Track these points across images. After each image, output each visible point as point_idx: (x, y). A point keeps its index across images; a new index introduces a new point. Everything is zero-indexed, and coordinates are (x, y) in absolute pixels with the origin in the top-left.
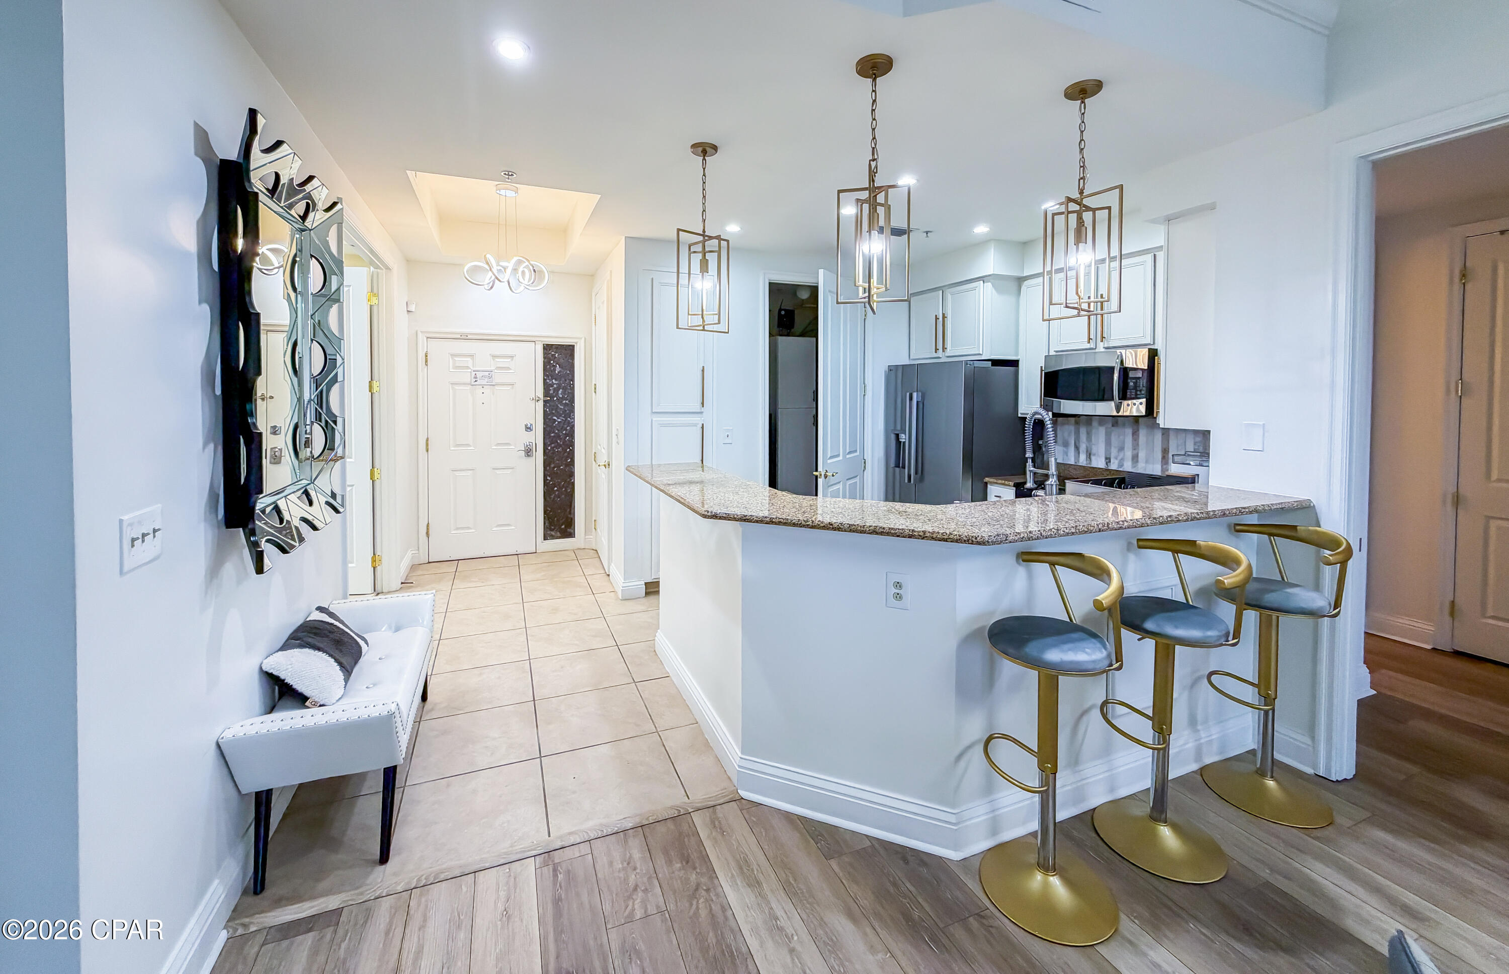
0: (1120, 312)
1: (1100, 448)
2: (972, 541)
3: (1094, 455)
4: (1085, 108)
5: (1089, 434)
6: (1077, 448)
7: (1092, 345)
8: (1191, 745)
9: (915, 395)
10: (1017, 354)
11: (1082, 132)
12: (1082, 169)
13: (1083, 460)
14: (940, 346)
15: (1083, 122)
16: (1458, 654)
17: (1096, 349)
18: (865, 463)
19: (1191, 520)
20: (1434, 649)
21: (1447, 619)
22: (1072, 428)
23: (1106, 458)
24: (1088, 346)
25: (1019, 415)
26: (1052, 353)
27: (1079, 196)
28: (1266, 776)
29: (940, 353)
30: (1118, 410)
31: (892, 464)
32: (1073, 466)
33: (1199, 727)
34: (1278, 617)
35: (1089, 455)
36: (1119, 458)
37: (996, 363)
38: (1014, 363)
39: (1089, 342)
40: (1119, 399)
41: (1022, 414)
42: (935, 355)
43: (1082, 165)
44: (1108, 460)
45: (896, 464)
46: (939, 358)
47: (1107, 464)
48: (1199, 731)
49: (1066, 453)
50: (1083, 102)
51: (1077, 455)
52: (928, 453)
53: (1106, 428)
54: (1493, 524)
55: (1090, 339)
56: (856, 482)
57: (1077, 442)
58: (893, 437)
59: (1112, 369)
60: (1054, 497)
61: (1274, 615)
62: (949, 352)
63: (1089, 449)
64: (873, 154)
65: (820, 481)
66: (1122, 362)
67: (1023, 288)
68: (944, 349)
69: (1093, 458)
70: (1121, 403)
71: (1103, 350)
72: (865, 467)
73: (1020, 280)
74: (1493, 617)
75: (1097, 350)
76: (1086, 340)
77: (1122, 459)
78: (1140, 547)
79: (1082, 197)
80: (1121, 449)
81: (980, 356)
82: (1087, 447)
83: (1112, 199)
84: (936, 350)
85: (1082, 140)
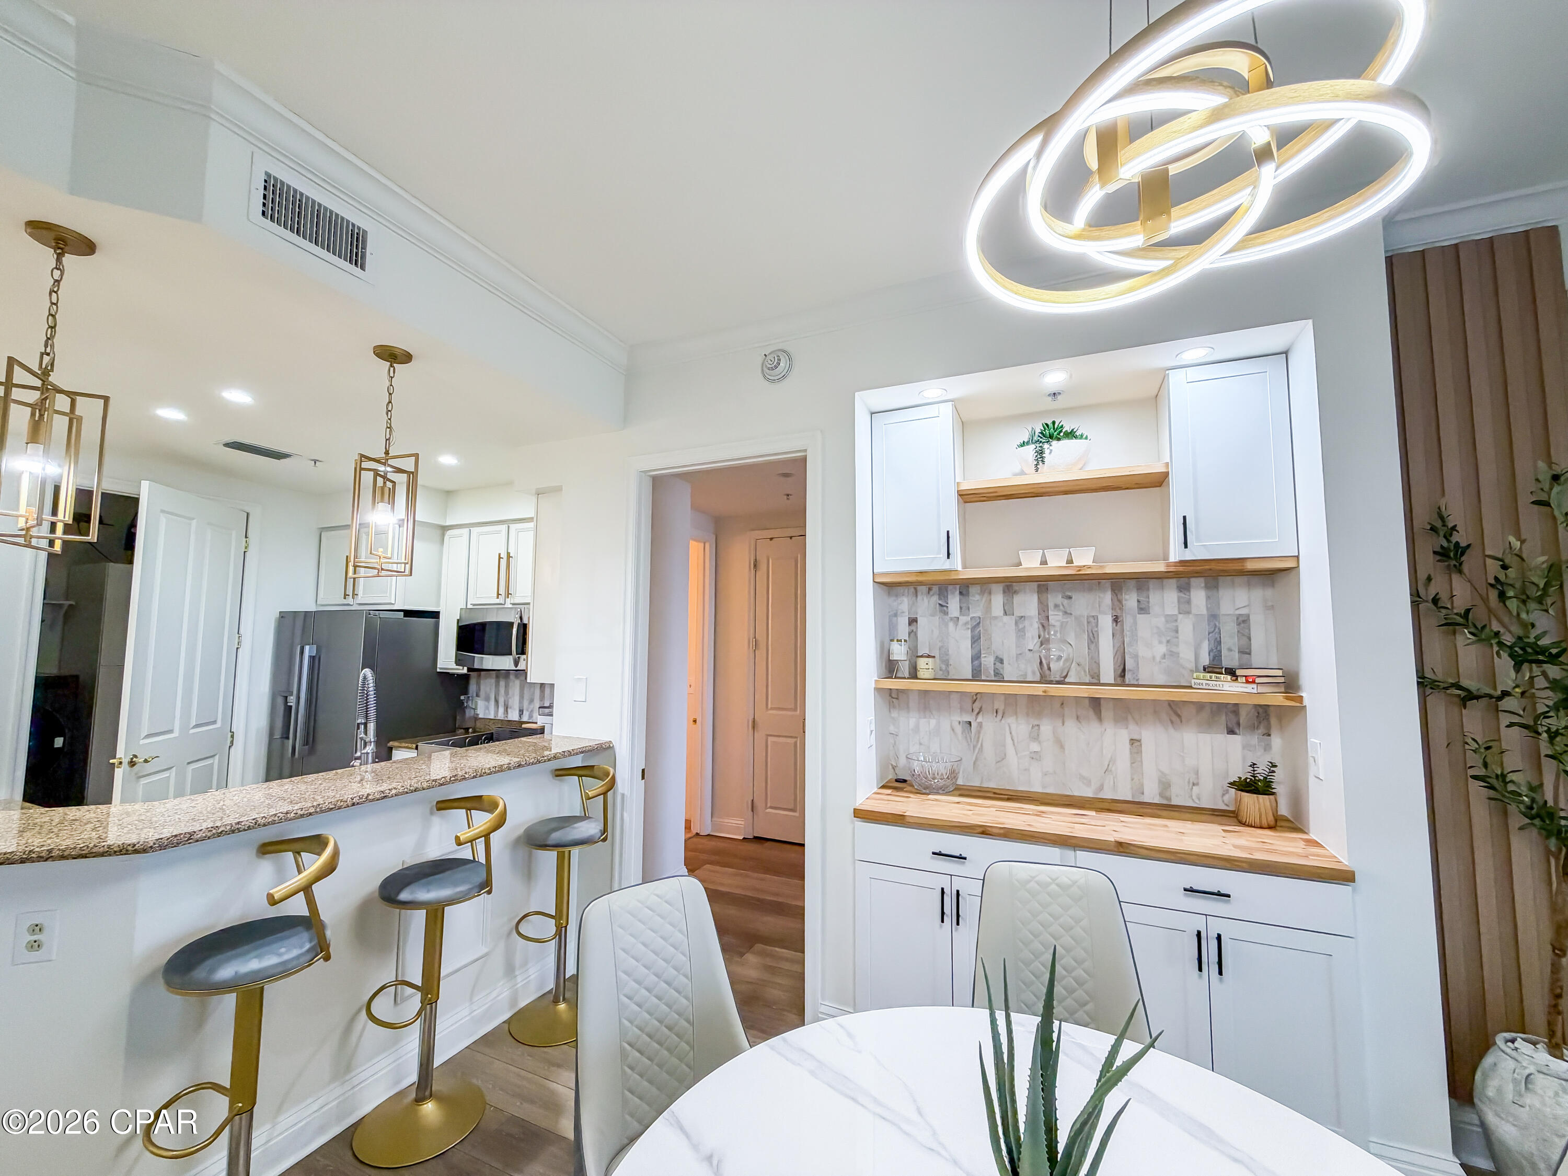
0: (411, 575)
1: (515, 702)
2: (127, 850)
3: (511, 708)
4: (394, 372)
5: (507, 687)
6: (497, 701)
7: (501, 600)
8: (506, 994)
9: (307, 648)
10: (438, 605)
11: (390, 394)
12: (388, 430)
13: (501, 716)
14: (350, 592)
15: (391, 385)
16: (758, 839)
17: (505, 604)
18: (232, 736)
19: (480, 776)
20: (744, 838)
21: (750, 813)
22: (493, 681)
23: (520, 711)
24: (498, 601)
25: (438, 670)
26: (469, 606)
27: (384, 456)
28: (559, 1002)
29: (350, 600)
30: (516, 664)
31: (278, 735)
32: (492, 721)
33: (517, 973)
34: (570, 851)
35: (506, 708)
36: (530, 710)
37: (408, 613)
38: (435, 615)
39: (498, 598)
40: (517, 654)
41: (440, 668)
42: (345, 602)
43: (389, 426)
44: (521, 712)
45: (282, 734)
46: (348, 605)
47: (520, 716)
48: (515, 977)
49: (487, 708)
50: (391, 366)
51: (496, 709)
52: (321, 717)
53: (521, 681)
54: (770, 739)
55: (498, 594)
56: (212, 764)
57: (497, 697)
58: (280, 701)
59: (512, 624)
60: (369, 766)
61: (566, 850)
62: (360, 599)
63: (506, 703)
64: (46, 346)
65: (119, 773)
66: (521, 618)
67: (446, 538)
68: (355, 595)
69: (509, 711)
70: (519, 658)
71: (510, 606)
72: (232, 742)
73: (444, 529)
74: (771, 807)
75: (506, 606)
76: (496, 595)
77: (532, 711)
78: (439, 809)
79: (387, 458)
80: (531, 701)
81: (392, 605)
82: (505, 701)
83: (408, 465)
84: (346, 596)
85: (390, 402)
